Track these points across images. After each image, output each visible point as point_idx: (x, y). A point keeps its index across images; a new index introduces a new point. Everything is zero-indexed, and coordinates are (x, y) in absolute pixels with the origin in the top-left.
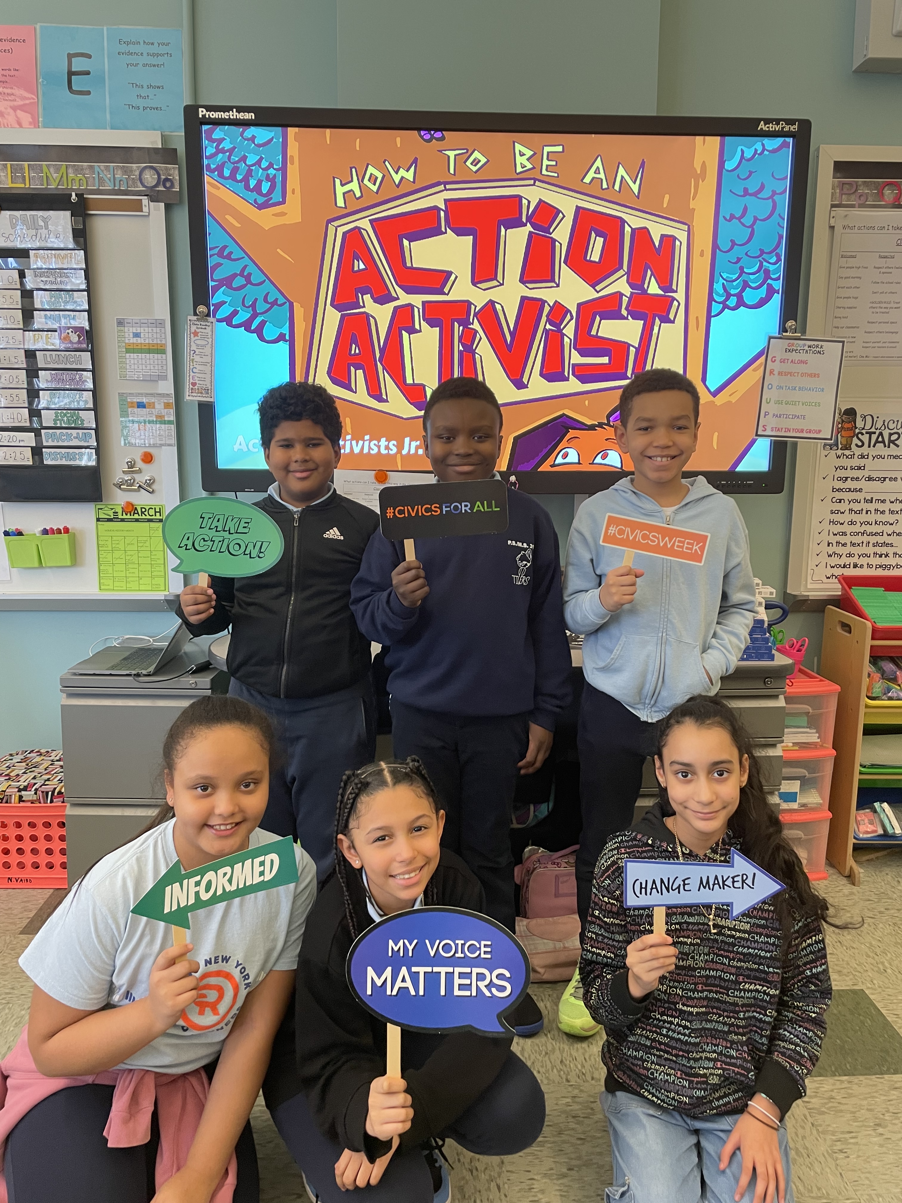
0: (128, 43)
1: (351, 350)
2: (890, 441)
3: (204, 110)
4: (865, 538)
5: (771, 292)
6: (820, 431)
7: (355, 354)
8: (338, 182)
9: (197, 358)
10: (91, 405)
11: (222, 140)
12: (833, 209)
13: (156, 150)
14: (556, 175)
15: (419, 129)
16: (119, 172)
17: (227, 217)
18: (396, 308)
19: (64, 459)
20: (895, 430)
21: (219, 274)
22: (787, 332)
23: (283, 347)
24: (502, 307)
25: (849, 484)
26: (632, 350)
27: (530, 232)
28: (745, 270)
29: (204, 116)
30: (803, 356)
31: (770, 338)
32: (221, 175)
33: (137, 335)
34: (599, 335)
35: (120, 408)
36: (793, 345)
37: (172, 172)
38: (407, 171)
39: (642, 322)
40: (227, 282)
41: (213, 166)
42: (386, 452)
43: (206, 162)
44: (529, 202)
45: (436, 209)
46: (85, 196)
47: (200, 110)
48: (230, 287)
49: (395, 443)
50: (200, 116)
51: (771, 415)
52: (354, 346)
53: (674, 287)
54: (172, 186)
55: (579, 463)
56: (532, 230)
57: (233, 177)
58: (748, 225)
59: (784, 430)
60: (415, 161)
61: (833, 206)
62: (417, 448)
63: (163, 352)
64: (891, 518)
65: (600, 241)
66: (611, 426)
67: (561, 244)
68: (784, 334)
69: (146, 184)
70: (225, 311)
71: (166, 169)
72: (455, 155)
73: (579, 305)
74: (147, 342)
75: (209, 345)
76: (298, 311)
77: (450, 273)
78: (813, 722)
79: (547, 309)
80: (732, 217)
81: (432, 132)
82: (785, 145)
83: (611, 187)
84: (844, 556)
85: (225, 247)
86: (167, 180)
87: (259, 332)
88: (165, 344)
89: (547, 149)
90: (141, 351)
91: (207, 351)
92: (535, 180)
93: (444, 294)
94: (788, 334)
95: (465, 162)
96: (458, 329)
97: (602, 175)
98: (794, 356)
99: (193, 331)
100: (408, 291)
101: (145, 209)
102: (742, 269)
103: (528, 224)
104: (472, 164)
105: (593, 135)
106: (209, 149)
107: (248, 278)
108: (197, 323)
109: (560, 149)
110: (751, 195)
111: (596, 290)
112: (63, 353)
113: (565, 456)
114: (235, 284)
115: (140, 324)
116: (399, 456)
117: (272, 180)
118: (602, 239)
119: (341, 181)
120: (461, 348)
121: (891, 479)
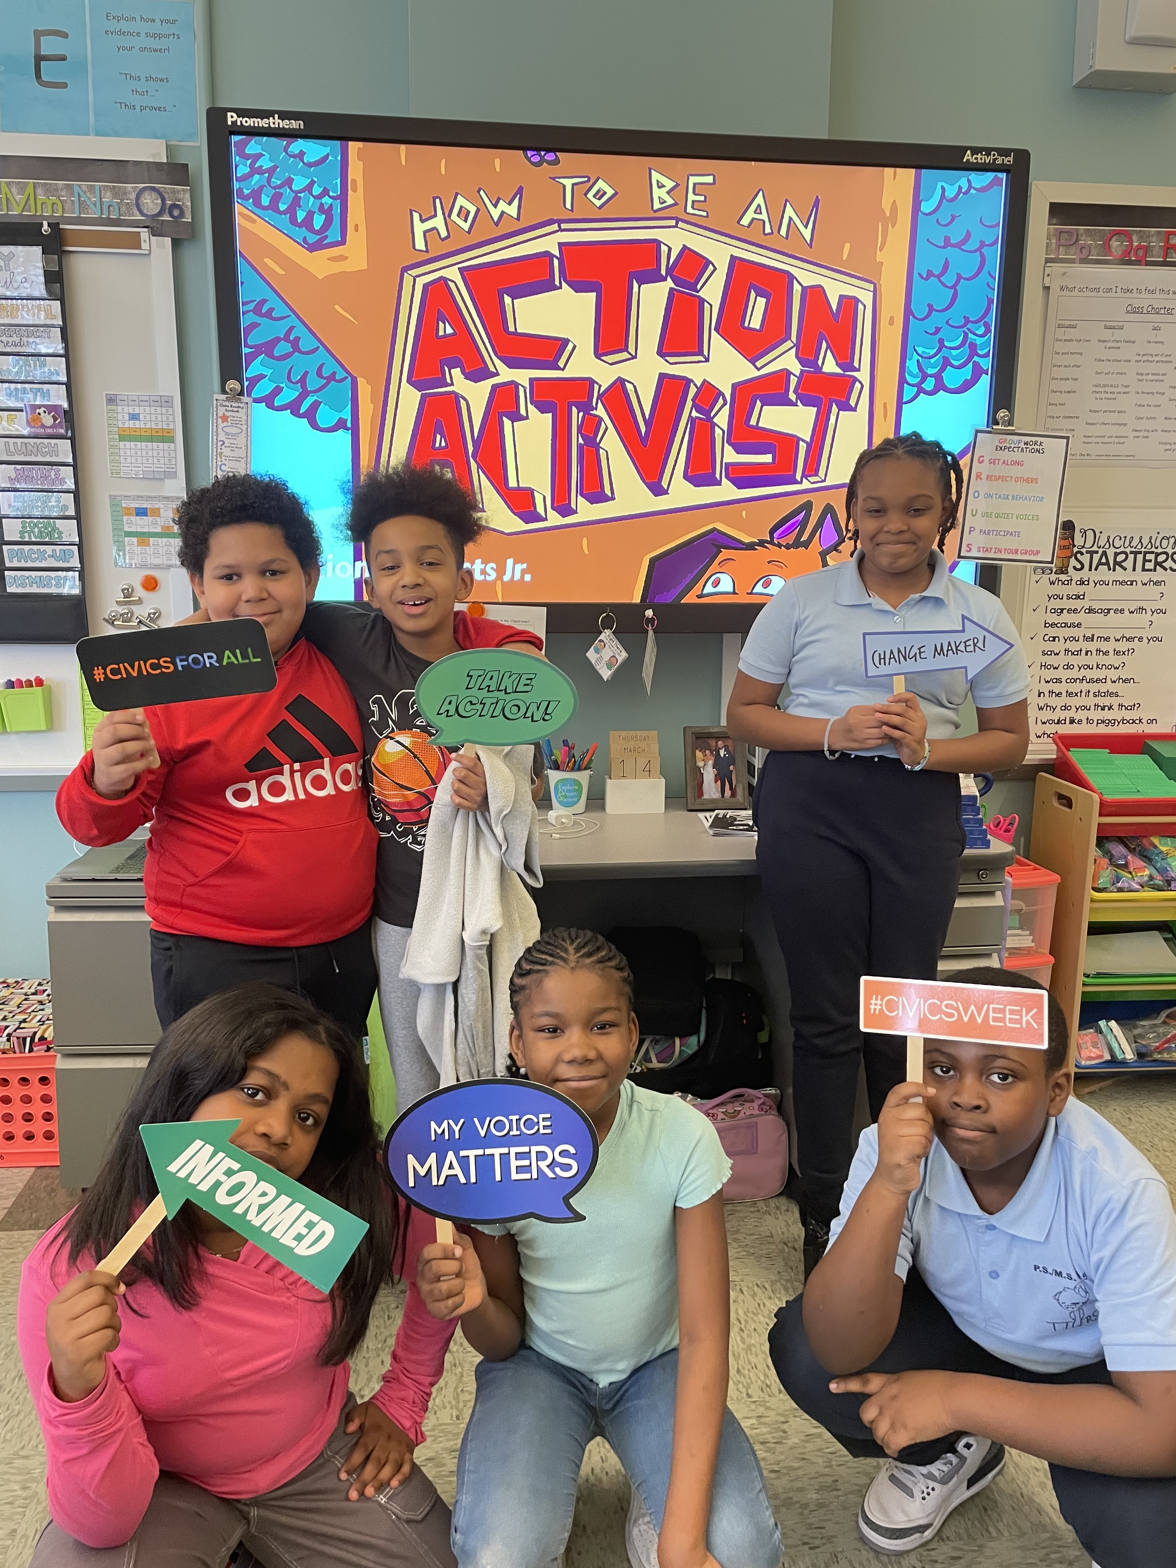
0: (118, 19)
1: (434, 442)
2: (1116, 563)
3: (235, 115)
4: (1085, 686)
5: (978, 372)
6: (1038, 552)
7: (440, 447)
8: (416, 216)
9: (226, 451)
10: (72, 512)
11: (259, 156)
12: (1048, 264)
13: (158, 165)
14: (705, 214)
15: (525, 149)
16: (108, 194)
17: (266, 260)
18: (494, 387)
19: (35, 585)
20: (1122, 549)
21: (256, 338)
22: (998, 424)
23: (344, 438)
24: (635, 387)
25: (1066, 618)
26: (803, 446)
27: (671, 288)
28: (946, 343)
29: (235, 123)
30: (1017, 456)
31: (977, 432)
32: (257, 203)
33: (134, 417)
34: (760, 425)
35: (112, 516)
36: (1005, 441)
37: (181, 196)
38: (510, 204)
39: (815, 409)
40: (267, 348)
41: (246, 192)
42: (482, 577)
43: (236, 185)
44: (670, 249)
45: (548, 255)
46: (61, 226)
47: (229, 114)
48: (270, 355)
49: (494, 566)
50: (229, 123)
51: (977, 530)
52: (438, 437)
53: (856, 364)
54: (182, 214)
55: (734, 593)
56: (674, 286)
57: (273, 206)
58: (949, 285)
59: (993, 550)
60: (520, 191)
61: (1047, 261)
62: (523, 572)
63: (171, 440)
64: (1116, 661)
65: (761, 302)
66: (774, 544)
67: (711, 306)
68: (995, 427)
69: (145, 211)
70: (263, 389)
71: (174, 192)
72: (573, 185)
73: (735, 386)
74: (148, 426)
75: (244, 434)
76: (364, 390)
77: (566, 342)
78: (1026, 921)
79: (693, 391)
80: (930, 274)
81: (543, 153)
82: (996, 182)
83: (775, 232)
84: (1058, 709)
85: (263, 302)
86: (174, 206)
87: (311, 416)
88: (173, 430)
89: (693, 180)
90: (140, 439)
91: (241, 441)
92: (678, 220)
93: (559, 368)
94: (999, 427)
95: (586, 195)
96: (576, 416)
97: (764, 216)
98: (1005, 455)
99: (220, 414)
100: (511, 364)
101: (145, 246)
102: (941, 341)
103: (669, 278)
104: (594, 196)
105: (753, 163)
106: (241, 169)
107: (295, 343)
108: (227, 403)
109: (710, 179)
110: (953, 246)
111: (756, 367)
112: (32, 441)
113: (717, 583)
114: (277, 353)
115: (140, 402)
116: (499, 582)
117: (327, 212)
118: (764, 300)
119: (421, 216)
120: (581, 441)
121: (1116, 611)
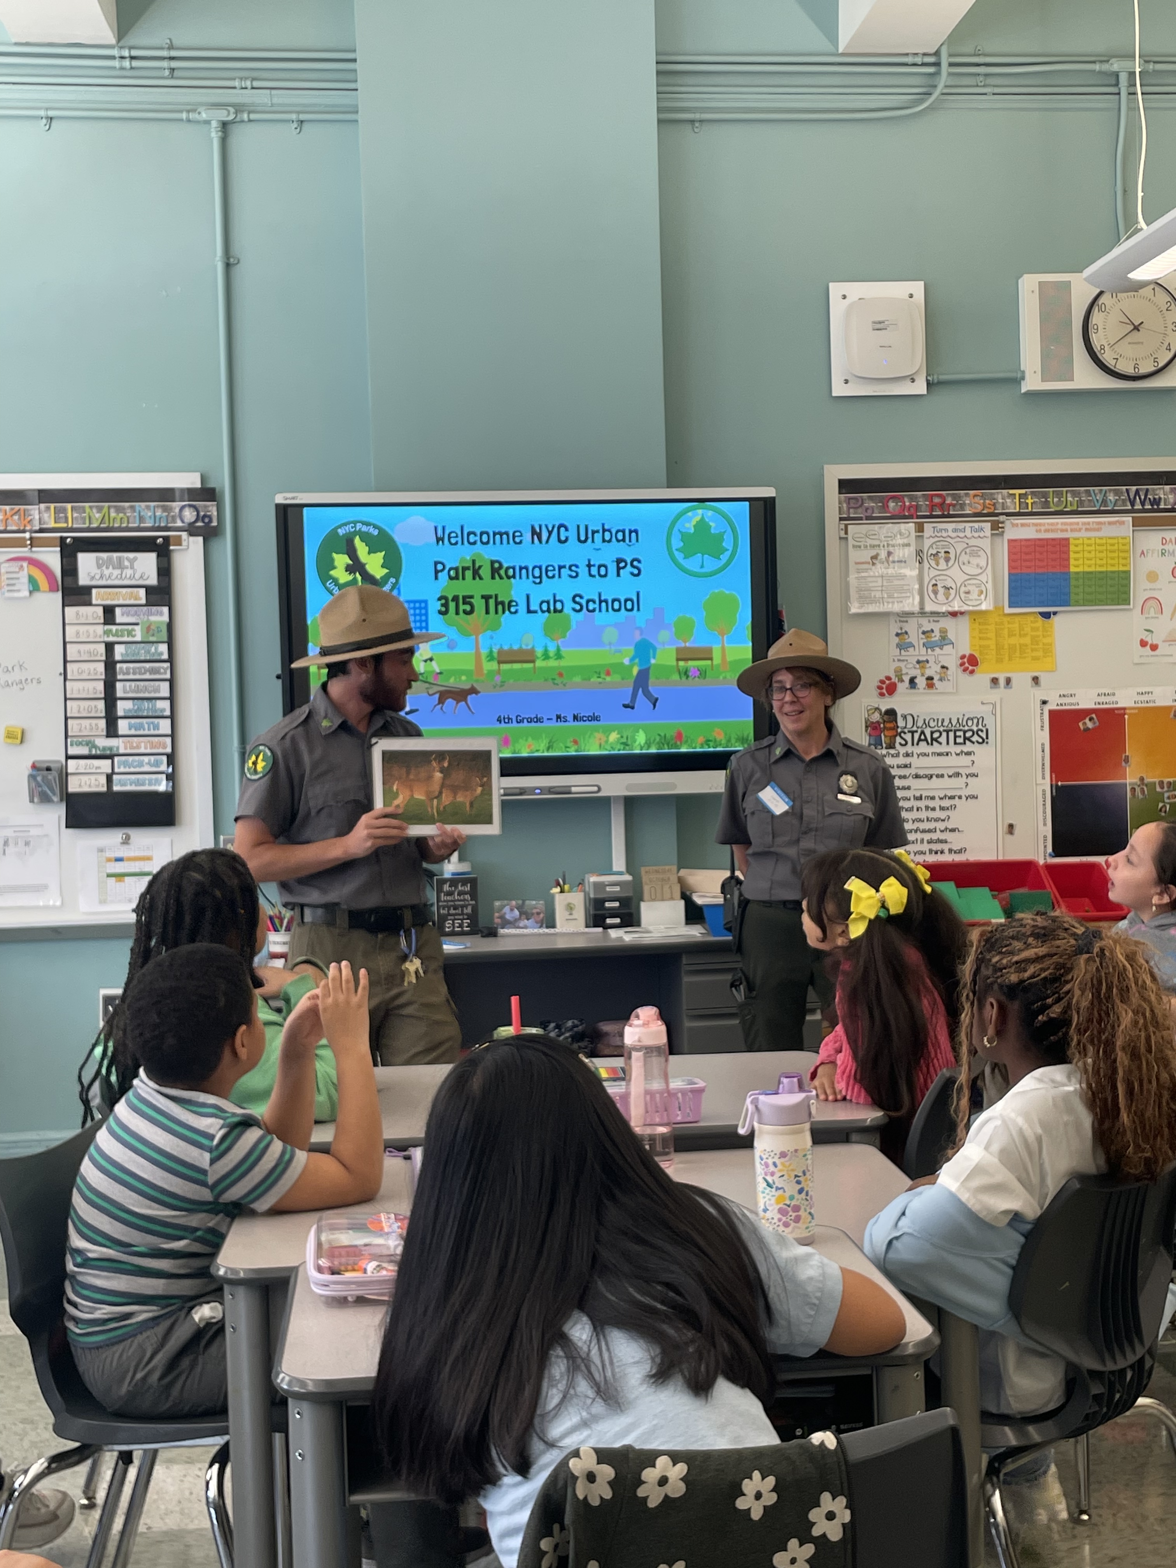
2: (932, 739)
4: (919, 835)
12: (843, 523)
13: (195, 490)
16: (159, 510)
20: (936, 728)
37: (210, 508)
54: (211, 521)
61: (841, 520)
64: (943, 815)
69: (185, 520)
71: (206, 506)
86: (205, 516)
101: (184, 543)
121: (938, 776)
